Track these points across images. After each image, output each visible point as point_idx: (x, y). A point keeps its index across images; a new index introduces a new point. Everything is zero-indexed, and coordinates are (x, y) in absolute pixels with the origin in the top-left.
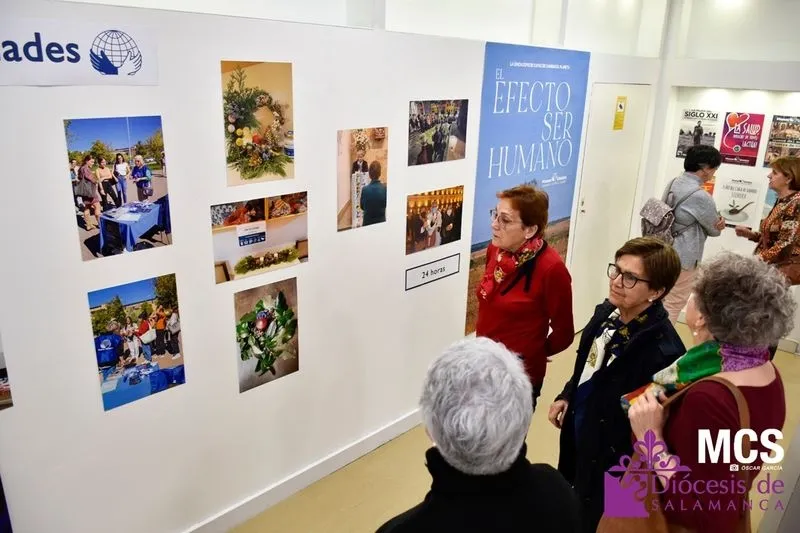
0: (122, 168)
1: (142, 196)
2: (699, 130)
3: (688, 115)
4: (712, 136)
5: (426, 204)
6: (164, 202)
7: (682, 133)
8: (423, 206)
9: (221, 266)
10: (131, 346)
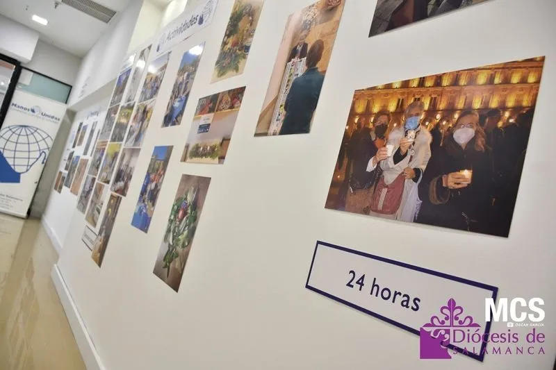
0: (186, 75)
1: (184, 91)
5: (392, 107)
6: (187, 95)
8: (383, 112)
9: (187, 147)
10: (149, 189)
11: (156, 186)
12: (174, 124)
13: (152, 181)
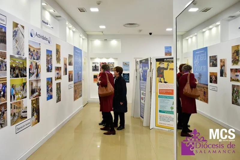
0: (50, 58)
1: (51, 63)
2: (96, 66)
3: (93, 63)
4: (98, 67)
6: (52, 65)
7: (93, 66)
8: (70, 73)
9: (55, 77)
10: (49, 89)
11: (51, 88)
12: (50, 72)
13: (50, 87)
